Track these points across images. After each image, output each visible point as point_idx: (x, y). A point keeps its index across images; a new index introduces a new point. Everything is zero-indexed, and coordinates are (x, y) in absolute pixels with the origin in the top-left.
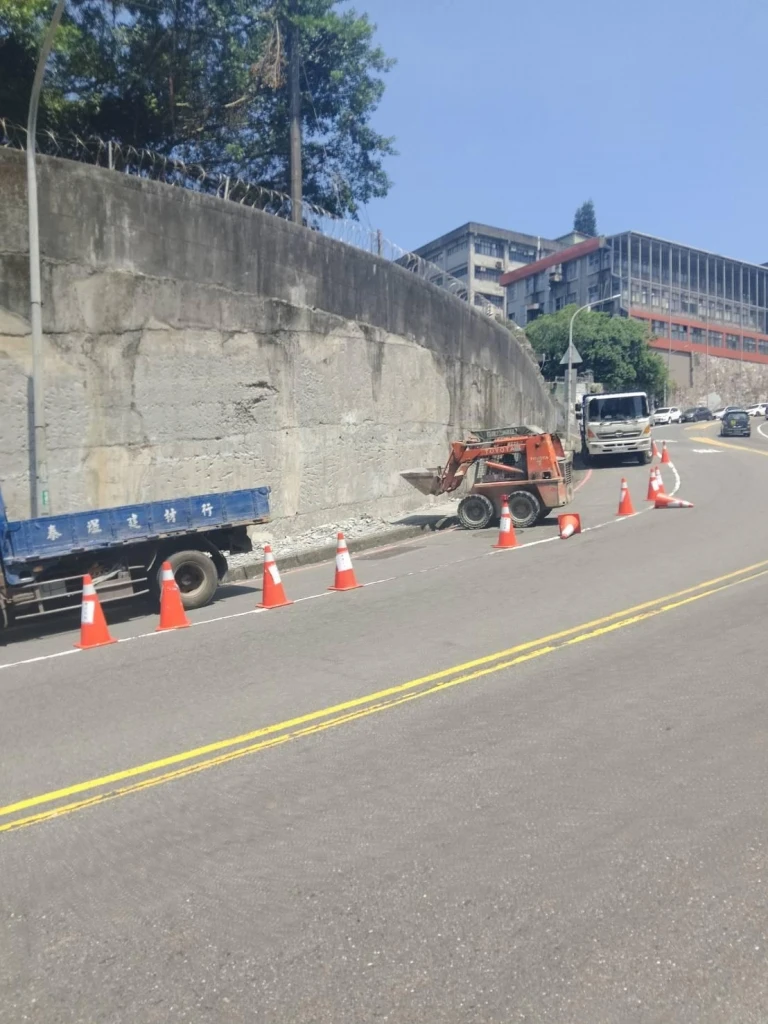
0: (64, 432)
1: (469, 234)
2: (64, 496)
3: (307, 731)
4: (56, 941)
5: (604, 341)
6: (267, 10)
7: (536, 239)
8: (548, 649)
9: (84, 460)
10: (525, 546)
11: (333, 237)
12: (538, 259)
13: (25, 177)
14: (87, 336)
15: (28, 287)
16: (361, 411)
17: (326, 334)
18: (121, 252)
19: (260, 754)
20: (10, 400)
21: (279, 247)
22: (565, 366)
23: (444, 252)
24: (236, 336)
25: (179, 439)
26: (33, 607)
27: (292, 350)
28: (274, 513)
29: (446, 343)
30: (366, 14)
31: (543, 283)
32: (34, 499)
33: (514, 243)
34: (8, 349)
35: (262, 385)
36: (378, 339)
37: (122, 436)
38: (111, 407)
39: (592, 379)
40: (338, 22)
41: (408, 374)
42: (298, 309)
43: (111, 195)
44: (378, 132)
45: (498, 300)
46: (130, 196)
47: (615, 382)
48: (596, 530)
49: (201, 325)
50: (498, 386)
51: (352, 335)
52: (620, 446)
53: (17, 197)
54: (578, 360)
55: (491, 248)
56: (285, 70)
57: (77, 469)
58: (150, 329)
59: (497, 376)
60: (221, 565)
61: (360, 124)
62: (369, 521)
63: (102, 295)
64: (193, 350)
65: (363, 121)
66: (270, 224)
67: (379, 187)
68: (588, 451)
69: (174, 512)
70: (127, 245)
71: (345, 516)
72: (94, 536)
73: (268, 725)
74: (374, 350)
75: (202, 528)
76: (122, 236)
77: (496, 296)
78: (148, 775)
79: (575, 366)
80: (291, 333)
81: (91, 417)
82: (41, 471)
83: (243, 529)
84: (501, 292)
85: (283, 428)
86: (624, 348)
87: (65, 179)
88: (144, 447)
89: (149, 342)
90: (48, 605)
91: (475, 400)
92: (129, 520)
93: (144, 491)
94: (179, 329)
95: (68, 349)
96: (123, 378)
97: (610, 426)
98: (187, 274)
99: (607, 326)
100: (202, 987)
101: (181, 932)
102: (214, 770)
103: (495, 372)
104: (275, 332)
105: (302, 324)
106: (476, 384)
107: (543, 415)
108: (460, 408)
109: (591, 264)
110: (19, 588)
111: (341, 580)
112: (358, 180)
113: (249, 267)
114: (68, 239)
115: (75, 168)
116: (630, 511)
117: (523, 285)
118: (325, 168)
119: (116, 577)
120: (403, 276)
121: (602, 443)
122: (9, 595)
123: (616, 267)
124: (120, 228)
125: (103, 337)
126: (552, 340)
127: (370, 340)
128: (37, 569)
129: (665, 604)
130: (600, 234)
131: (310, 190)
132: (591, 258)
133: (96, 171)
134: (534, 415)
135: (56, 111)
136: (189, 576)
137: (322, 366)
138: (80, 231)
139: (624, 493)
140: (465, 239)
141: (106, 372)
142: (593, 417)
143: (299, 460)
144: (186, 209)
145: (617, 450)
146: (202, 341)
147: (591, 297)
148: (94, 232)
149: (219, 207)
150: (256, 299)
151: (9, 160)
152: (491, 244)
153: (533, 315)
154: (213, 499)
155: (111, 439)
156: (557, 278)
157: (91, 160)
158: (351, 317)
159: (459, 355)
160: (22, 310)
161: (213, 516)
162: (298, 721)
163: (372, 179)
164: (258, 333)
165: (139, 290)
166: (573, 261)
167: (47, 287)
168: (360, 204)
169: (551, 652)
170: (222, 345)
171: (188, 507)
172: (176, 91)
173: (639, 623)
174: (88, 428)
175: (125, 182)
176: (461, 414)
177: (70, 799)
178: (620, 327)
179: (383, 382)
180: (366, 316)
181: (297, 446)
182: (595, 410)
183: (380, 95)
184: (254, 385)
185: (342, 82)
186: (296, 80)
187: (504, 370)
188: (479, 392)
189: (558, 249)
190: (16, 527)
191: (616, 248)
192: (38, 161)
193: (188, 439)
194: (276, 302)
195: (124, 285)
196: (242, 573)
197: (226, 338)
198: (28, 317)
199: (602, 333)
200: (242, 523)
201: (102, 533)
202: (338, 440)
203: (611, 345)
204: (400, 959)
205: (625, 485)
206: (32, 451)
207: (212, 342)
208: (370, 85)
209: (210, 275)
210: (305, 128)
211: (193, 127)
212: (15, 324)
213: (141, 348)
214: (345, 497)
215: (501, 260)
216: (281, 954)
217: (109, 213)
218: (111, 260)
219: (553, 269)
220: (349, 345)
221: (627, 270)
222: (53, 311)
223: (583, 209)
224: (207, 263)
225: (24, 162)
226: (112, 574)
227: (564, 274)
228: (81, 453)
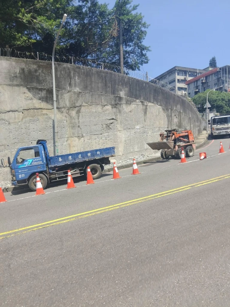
0: (62, 134)
1: (175, 70)
2: (62, 151)
3: (123, 206)
4: (67, 243)
5: (219, 100)
6: (113, 16)
7: (197, 69)
8: (189, 188)
9: (67, 141)
10: (189, 162)
11: (132, 77)
12: (198, 76)
13: (52, 68)
14: (67, 108)
15: (53, 97)
16: (141, 125)
17: (130, 104)
18: (75, 86)
19: (112, 210)
20: (48, 126)
21: (117, 81)
22: (206, 108)
23: (168, 76)
24: (106, 106)
25: (91, 135)
26: (56, 178)
27: (121, 109)
28: (116, 154)
29: (166, 104)
30: (141, 13)
31: (199, 83)
32: (54, 152)
33: (190, 71)
34: (48, 113)
35: (113, 119)
36: (145, 104)
37: (76, 134)
38: (73, 127)
39: (216, 112)
40: (133, 16)
41: (155, 114)
42: (123, 97)
43: (73, 71)
44: (145, 45)
45: (185, 89)
46: (78, 71)
47: (223, 112)
48: (212, 157)
49: (96, 104)
50: (183, 116)
51: (138, 104)
52: (223, 132)
53: (49, 73)
54: (210, 106)
55: (182, 73)
56: (118, 31)
57: (65, 144)
58: (83, 106)
59: (182, 113)
60: (102, 168)
61: (140, 43)
62: (143, 156)
63: (71, 98)
64: (94, 111)
65: (141, 42)
66: (114, 75)
67: (146, 61)
68: (213, 134)
69: (90, 154)
70: (77, 84)
71: (137, 155)
72: (70, 161)
73: (114, 205)
74: (144, 107)
75: (97, 158)
76: (76, 82)
77: (185, 88)
78: (86, 214)
79: (209, 108)
80: (121, 104)
81: (68, 129)
82: (56, 144)
83: (108, 158)
84: (186, 86)
85: (119, 131)
86: (226, 102)
87: (61, 68)
88: (82, 137)
89: (83, 109)
90: (59, 178)
91: (176, 120)
92: (79, 156)
93: (82, 149)
94: (91, 105)
95: (62, 112)
96: (76, 119)
97: (219, 126)
98: (92, 90)
99: (220, 95)
100: (98, 251)
101: (94, 242)
102: (101, 214)
103: (182, 112)
104: (116, 105)
105: (124, 102)
106: (176, 116)
107: (199, 124)
108: (171, 123)
109: (215, 76)
110: (52, 174)
111: (134, 172)
112: (140, 59)
113: (109, 87)
114: (62, 83)
115: (64, 65)
116: (223, 151)
117: (193, 84)
118: (130, 57)
119: (75, 171)
120: (153, 86)
121: (217, 132)
122: (50, 175)
123: (223, 77)
124: (75, 79)
125: (71, 109)
126: (202, 100)
127: (143, 105)
128: (57, 169)
129: (226, 176)
130: (218, 67)
131: (126, 64)
132: (215, 74)
133: (68, 65)
134: (195, 124)
135: (58, 49)
136: (94, 171)
137: (130, 113)
138: (65, 81)
139: (221, 146)
140: (174, 72)
141: (72, 118)
142: (214, 124)
143: (123, 139)
144: (92, 73)
145: (222, 134)
146: (97, 108)
147: (215, 86)
148: (68, 81)
149: (101, 72)
150: (111, 96)
151: (48, 64)
152: (183, 72)
153: (196, 93)
154: (100, 150)
155: (73, 135)
156: (204, 81)
157: (67, 62)
158: (138, 99)
159: (170, 107)
160: (51, 103)
161: (100, 154)
162: (121, 204)
163: (144, 59)
164: (112, 105)
165: (80, 95)
166: (209, 75)
167: (57, 96)
168: (140, 66)
169: (190, 189)
170: (102, 109)
171: (94, 152)
172: (89, 40)
173: (217, 181)
174: (68, 133)
175: (76, 67)
176: (171, 124)
177: (68, 219)
178: (225, 95)
179: (147, 116)
180: (142, 98)
181: (122, 136)
182: (215, 121)
183: (145, 35)
184: (111, 119)
185: (135, 32)
186: (121, 34)
187: (185, 111)
188: (177, 118)
189: (204, 72)
190: (52, 158)
191: (223, 71)
192: (55, 64)
193: (93, 135)
194: (116, 96)
195: (77, 94)
196: (108, 171)
197: (103, 107)
198: (52, 104)
199: (219, 97)
200: (108, 156)
201: (72, 160)
202: (134, 134)
203: (222, 101)
204: (141, 247)
205: (221, 144)
206: (54, 139)
207: (99, 108)
208: (142, 32)
209: (99, 90)
210: (124, 47)
211: (94, 49)
212: (50, 107)
213: (81, 111)
214: (136, 150)
215: (186, 77)
216: (115, 246)
217: (72, 76)
218: (73, 88)
219: (202, 79)
220: (137, 107)
221: (227, 77)
222: (59, 103)
223: (212, 59)
224: (98, 87)
225: (51, 64)
226: (75, 170)
227: (206, 80)
228: (66, 139)
